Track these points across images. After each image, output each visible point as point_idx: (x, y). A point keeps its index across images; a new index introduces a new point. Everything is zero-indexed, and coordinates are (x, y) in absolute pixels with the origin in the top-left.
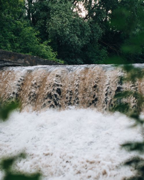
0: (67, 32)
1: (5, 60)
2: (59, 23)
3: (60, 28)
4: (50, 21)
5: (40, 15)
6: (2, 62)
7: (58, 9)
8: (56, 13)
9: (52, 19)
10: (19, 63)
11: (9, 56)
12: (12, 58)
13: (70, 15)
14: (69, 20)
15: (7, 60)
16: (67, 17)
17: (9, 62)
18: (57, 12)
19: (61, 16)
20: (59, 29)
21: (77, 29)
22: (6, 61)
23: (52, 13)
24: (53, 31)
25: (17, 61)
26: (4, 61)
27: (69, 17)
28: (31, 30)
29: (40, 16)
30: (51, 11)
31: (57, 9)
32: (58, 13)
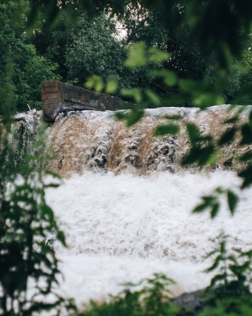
0: (102, 67)
1: (73, 100)
2: (87, 51)
3: (89, 60)
4: (72, 47)
5: (53, 37)
6: (70, 103)
7: (85, 26)
8: (82, 33)
9: (76, 44)
10: (92, 107)
11: (79, 95)
12: (83, 98)
13: (106, 37)
14: (104, 45)
15: (76, 101)
16: (101, 41)
17: (78, 103)
18: (83, 31)
19: (90, 39)
20: (88, 62)
21: (118, 61)
22: (74, 102)
23: (75, 33)
24: (78, 64)
25: (88, 102)
26: (71, 102)
27: (105, 40)
28: (44, 62)
29: (51, 38)
30: (72, 30)
31: (83, 25)
32: (85, 34)
